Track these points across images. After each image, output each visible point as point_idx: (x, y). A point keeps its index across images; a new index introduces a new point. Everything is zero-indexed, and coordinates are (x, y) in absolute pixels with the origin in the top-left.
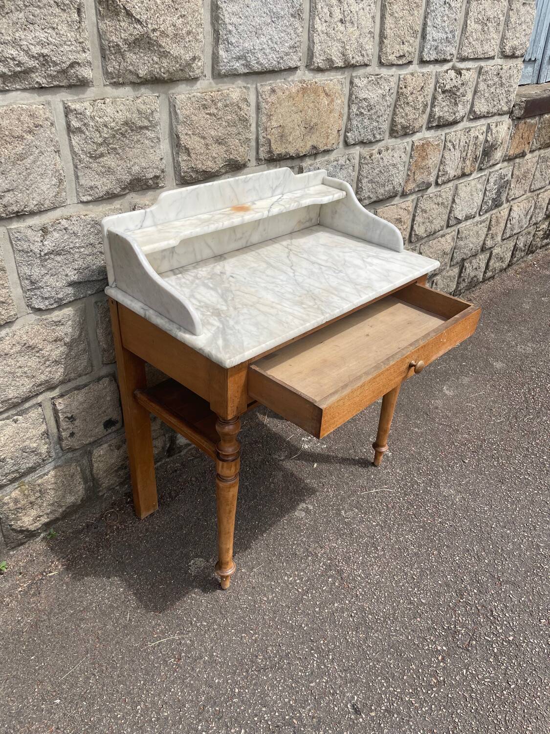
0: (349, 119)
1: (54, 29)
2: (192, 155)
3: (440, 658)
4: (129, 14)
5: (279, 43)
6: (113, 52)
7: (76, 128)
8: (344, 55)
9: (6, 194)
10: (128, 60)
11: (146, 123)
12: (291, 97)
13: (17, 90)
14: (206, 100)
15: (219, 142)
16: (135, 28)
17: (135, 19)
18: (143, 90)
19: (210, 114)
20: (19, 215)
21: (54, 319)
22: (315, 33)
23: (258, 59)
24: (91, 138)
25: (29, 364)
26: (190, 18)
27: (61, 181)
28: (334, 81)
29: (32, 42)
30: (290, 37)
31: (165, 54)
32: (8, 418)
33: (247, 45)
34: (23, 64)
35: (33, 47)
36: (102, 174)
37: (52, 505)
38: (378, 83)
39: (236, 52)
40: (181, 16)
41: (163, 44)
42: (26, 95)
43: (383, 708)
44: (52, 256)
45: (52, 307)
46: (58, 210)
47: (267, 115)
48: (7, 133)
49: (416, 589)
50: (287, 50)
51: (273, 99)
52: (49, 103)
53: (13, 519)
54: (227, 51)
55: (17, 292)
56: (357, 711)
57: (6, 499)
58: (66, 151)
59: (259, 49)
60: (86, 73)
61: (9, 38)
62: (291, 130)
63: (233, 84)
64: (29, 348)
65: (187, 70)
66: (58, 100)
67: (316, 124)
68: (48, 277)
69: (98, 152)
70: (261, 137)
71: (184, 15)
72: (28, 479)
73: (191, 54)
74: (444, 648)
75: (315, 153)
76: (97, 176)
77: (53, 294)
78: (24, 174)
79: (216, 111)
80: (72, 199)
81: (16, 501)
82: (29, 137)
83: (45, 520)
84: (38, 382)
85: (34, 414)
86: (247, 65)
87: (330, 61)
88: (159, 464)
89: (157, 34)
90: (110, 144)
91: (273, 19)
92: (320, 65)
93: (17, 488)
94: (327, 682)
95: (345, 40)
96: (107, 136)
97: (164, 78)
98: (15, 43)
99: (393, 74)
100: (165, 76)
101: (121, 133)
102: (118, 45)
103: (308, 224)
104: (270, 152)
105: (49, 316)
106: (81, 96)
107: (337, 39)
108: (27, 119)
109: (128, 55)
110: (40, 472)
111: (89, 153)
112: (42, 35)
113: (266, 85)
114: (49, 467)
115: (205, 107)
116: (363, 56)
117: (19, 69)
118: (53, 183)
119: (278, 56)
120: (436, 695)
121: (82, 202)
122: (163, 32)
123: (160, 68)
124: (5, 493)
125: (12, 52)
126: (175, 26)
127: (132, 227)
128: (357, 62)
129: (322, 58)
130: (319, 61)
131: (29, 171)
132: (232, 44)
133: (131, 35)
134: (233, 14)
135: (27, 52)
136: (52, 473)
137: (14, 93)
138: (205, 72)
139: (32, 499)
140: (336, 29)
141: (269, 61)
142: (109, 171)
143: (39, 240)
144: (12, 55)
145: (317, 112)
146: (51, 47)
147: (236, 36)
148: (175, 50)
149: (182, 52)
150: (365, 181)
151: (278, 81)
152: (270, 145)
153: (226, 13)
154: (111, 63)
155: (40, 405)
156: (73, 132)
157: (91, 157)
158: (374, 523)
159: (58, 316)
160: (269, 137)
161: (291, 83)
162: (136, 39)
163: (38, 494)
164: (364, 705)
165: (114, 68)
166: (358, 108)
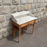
0: (31, 7)
20: (6, 14)
21: (8, 21)
22: (28, 1)
28: (30, 5)
42: (7, 6)
57: (4, 34)
58: (9, 9)
60: (11, 4)
64: (6, 23)
75: (28, 10)
83: (6, 36)
97: (17, 4)
104: (25, 10)
114: (7, 32)
121: (10, 13)
144: (6, 3)
145: (28, 7)
151: (25, 5)
155: (6, 27)
162: (15, 2)
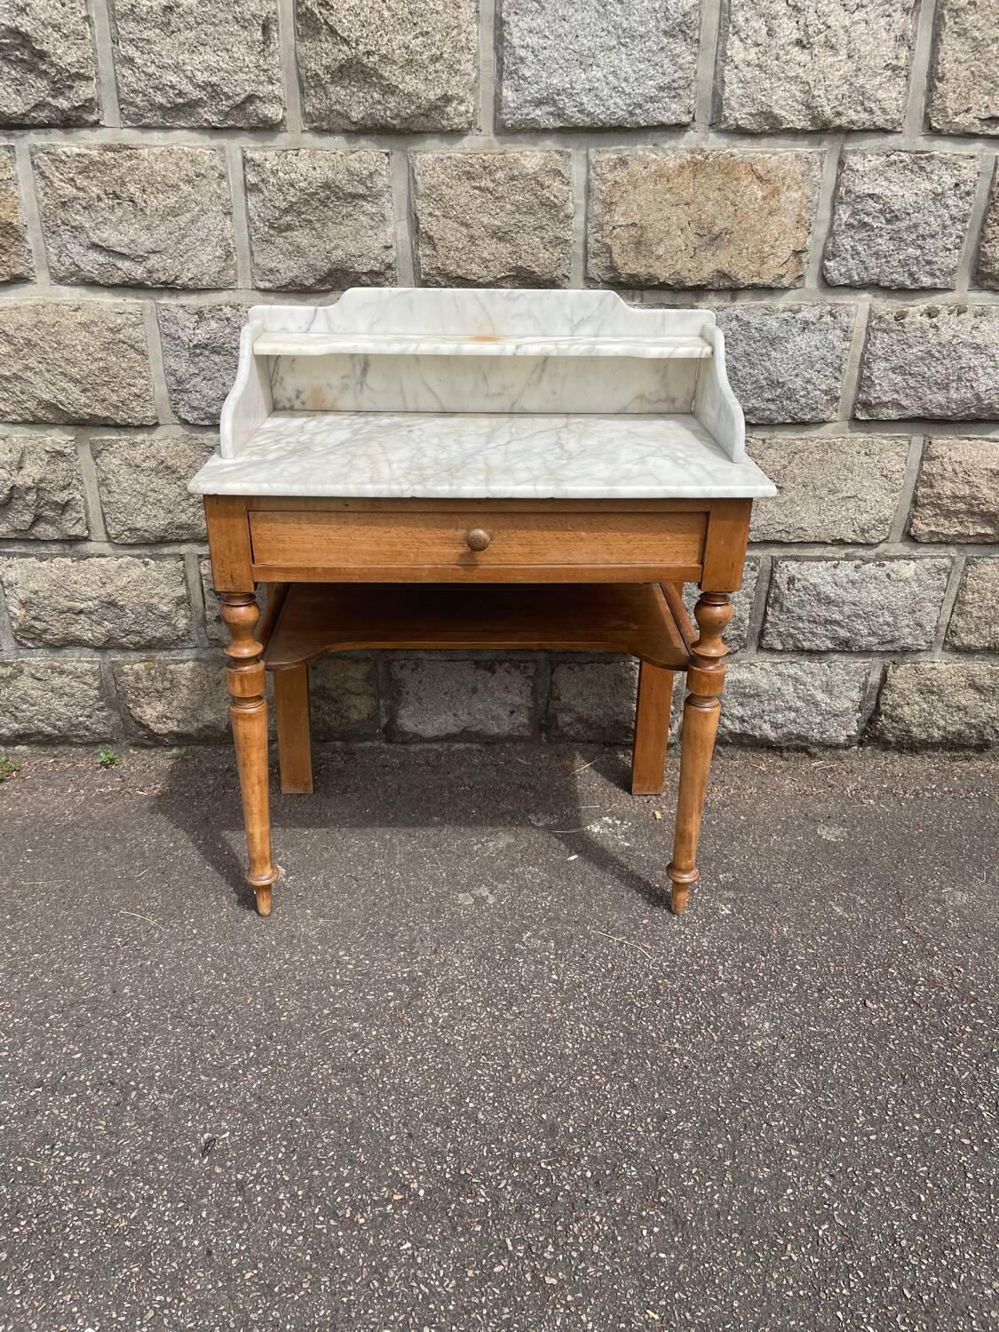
0: (831, 233)
1: (228, 50)
2: (439, 248)
4: (333, 31)
5: (631, 80)
6: (313, 84)
7: (252, 185)
8: (808, 107)
9: (151, 256)
10: (332, 95)
11: (361, 190)
12: (661, 175)
14: (472, 166)
15: (498, 235)
16: (340, 50)
17: (341, 37)
18: (363, 142)
19: (480, 188)
20: (169, 288)
21: (205, 442)
22: (727, 64)
23: (582, 104)
24: (270, 200)
25: (166, 491)
26: (438, 37)
27: (228, 255)
28: (784, 156)
29: (199, 67)
30: (660, 70)
31: (390, 90)
32: (139, 557)
33: (555, 81)
34: (185, 94)
35: (199, 73)
36: (289, 254)
37: (185, 709)
38: (922, 168)
39: (533, 91)
40: (421, 34)
41: (386, 75)
42: (194, 135)
43: (239, 1176)
44: (207, 353)
45: (203, 423)
46: (224, 293)
47: (603, 202)
48: (159, 179)
49: (491, 1094)
50: (653, 92)
51: (620, 175)
52: (222, 149)
53: (131, 701)
54: (517, 90)
55: (160, 390)
56: (206, 1150)
57: (127, 668)
58: (239, 214)
59: (584, 89)
60: (273, 112)
61: (170, 62)
62: (661, 236)
63: (535, 145)
64: (168, 470)
65: (435, 114)
66: (236, 146)
67: (727, 231)
68: (199, 379)
69: (281, 222)
70: (591, 240)
71: (427, 33)
72: (161, 656)
73: (439, 92)
75: (731, 289)
76: (281, 256)
77: (203, 404)
78: (176, 234)
79: (491, 185)
80: (244, 282)
81: (138, 678)
82: (186, 188)
83: (172, 726)
84: (177, 522)
85: (170, 565)
86: (559, 114)
87: (768, 116)
88: (369, 744)
89: (374, 59)
90: (303, 213)
91: (623, 41)
92: (740, 123)
93: (144, 661)
94: (221, 1090)
95: (810, 79)
96: (294, 200)
97: (394, 126)
98: (178, 68)
99: (976, 153)
100: (394, 122)
101: (319, 200)
102: (317, 75)
103: (664, 407)
104: (612, 268)
105: (200, 436)
106: (268, 143)
107: (788, 77)
108: (188, 165)
109: (331, 89)
110: (175, 655)
111: (268, 220)
112: (212, 59)
113: (607, 151)
114: (188, 654)
115: (470, 176)
116: (871, 112)
117: (181, 101)
118: (217, 254)
119: (628, 102)
120: (325, 1231)
121: (258, 289)
122: (384, 57)
123: (385, 110)
124: (128, 659)
125: (172, 78)
126: (407, 48)
127: (292, 327)
128: (852, 122)
129: (747, 110)
130: (739, 114)
131: (183, 232)
132: (525, 79)
133: (335, 60)
134: (531, 32)
135: (191, 79)
136: (191, 664)
138: (480, 123)
139: (159, 686)
140: (784, 58)
141: (609, 109)
142: (299, 251)
143: (192, 326)
144: (171, 81)
145: (731, 209)
146: (222, 73)
147: (533, 66)
148: (410, 83)
149: (422, 86)
150: (879, 367)
151: (639, 147)
152: (611, 256)
153: (515, 31)
154: (310, 100)
155: (182, 558)
156: (251, 190)
157: (271, 227)
158: (555, 977)
159: (212, 439)
160: (608, 241)
161: (669, 152)
162: (342, 66)
163: (167, 684)
164: (223, 1152)
165: (314, 107)
166: (854, 213)
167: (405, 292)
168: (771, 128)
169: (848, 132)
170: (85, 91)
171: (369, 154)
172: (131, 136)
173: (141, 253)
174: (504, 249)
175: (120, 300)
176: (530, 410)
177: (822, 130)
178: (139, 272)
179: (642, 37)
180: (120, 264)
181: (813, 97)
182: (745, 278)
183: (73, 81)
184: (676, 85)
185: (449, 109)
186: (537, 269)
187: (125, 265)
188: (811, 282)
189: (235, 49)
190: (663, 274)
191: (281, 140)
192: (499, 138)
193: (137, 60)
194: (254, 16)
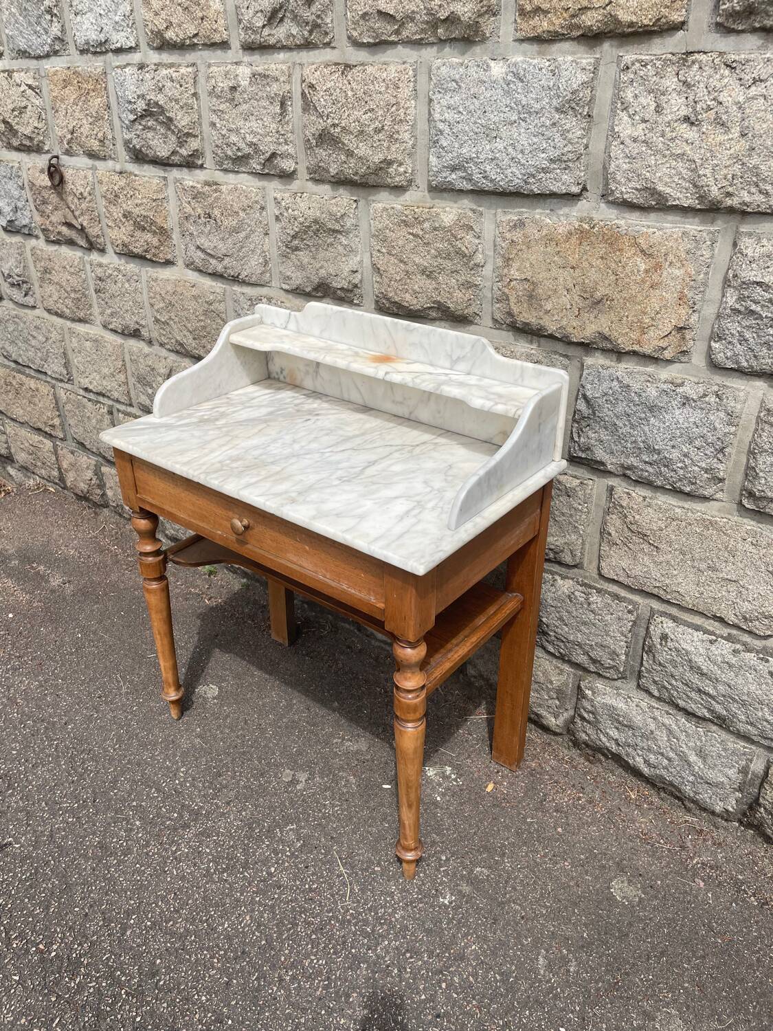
3: (41, 946)
4: (315, 108)
5: (526, 152)
6: (309, 146)
8: (695, 186)
9: (225, 258)
10: (318, 155)
11: (337, 227)
12: (550, 239)
13: (244, 172)
14: (407, 216)
15: (428, 274)
16: (319, 122)
17: (319, 113)
18: (341, 191)
19: (412, 234)
20: (235, 280)
22: (615, 139)
23: (485, 172)
24: (285, 228)
26: (380, 112)
27: (266, 263)
28: (670, 232)
29: (248, 131)
30: (552, 144)
31: (350, 154)
33: (465, 151)
34: (242, 150)
35: (248, 136)
36: (297, 268)
39: (448, 159)
40: (369, 110)
41: (346, 142)
42: (250, 178)
46: (266, 288)
47: (503, 256)
48: (230, 207)
50: (545, 164)
51: (517, 235)
52: (264, 188)
54: (438, 157)
58: (273, 236)
59: (487, 158)
60: (288, 165)
61: (234, 127)
62: (550, 293)
63: (456, 202)
65: (381, 174)
66: (271, 187)
67: (606, 297)
69: (292, 244)
70: (496, 288)
71: (373, 109)
73: (381, 157)
74: (53, 954)
75: (612, 348)
76: (293, 268)
78: (238, 245)
79: (421, 233)
80: (275, 283)
82: (242, 214)
86: (469, 179)
87: (653, 192)
89: (338, 130)
90: (304, 239)
91: (522, 116)
92: (626, 196)
94: (42, 817)
95: (696, 157)
96: (298, 230)
98: (238, 131)
100: (356, 178)
101: (313, 231)
102: (310, 140)
106: (288, 187)
107: (672, 155)
108: (244, 199)
109: (317, 150)
111: (285, 242)
112: (254, 125)
113: (511, 213)
115: (405, 223)
116: (767, 194)
117: (240, 154)
118: (260, 261)
119: (523, 172)
121: (282, 288)
122: (343, 128)
123: (349, 169)
125: (234, 138)
126: (359, 122)
127: (277, 323)
128: (744, 204)
129: (632, 184)
130: (626, 190)
131: (241, 244)
132: (443, 148)
133: (317, 129)
134: (449, 108)
135: (244, 139)
137: (242, 175)
138: (418, 181)
140: (669, 135)
141: (506, 177)
142: (302, 267)
144: (234, 140)
145: (613, 278)
146: (259, 136)
147: (448, 137)
148: (362, 150)
149: (370, 152)
152: (509, 304)
154: (308, 158)
156: (276, 219)
157: (287, 247)
158: (273, 870)
160: (506, 290)
161: (562, 218)
162: (321, 134)
165: (310, 163)
166: (741, 299)
167: (341, 312)
168: (655, 204)
169: (743, 213)
170: (194, 144)
171: (343, 200)
172: (219, 176)
173: (220, 255)
174: (430, 285)
175: (214, 284)
176: (423, 421)
177: (711, 210)
178: (220, 268)
179: (537, 113)
180: (211, 260)
181: (699, 176)
182: (625, 344)
183: (187, 138)
184: (565, 158)
185: (390, 170)
186: (451, 305)
187: (213, 261)
188: (698, 359)
189: (265, 119)
190: (552, 328)
191: (296, 185)
192: (431, 194)
193: (218, 125)
194: (276, 94)
